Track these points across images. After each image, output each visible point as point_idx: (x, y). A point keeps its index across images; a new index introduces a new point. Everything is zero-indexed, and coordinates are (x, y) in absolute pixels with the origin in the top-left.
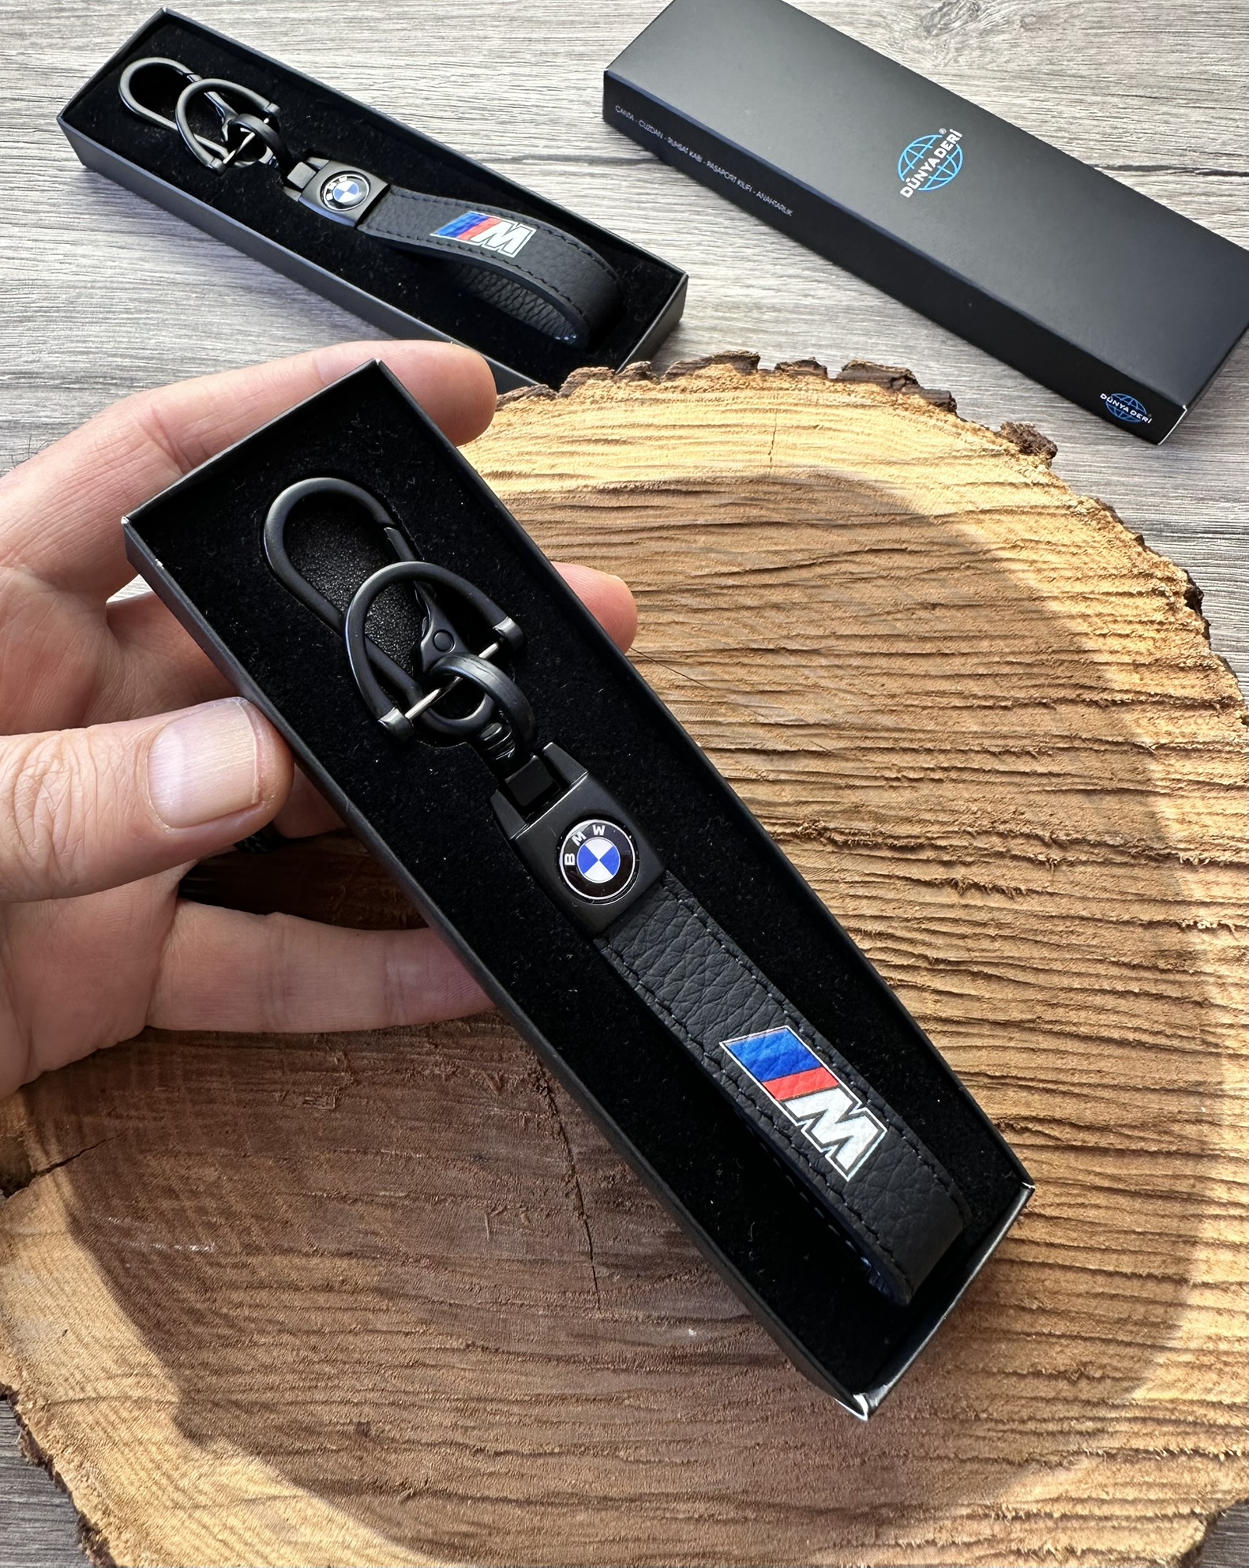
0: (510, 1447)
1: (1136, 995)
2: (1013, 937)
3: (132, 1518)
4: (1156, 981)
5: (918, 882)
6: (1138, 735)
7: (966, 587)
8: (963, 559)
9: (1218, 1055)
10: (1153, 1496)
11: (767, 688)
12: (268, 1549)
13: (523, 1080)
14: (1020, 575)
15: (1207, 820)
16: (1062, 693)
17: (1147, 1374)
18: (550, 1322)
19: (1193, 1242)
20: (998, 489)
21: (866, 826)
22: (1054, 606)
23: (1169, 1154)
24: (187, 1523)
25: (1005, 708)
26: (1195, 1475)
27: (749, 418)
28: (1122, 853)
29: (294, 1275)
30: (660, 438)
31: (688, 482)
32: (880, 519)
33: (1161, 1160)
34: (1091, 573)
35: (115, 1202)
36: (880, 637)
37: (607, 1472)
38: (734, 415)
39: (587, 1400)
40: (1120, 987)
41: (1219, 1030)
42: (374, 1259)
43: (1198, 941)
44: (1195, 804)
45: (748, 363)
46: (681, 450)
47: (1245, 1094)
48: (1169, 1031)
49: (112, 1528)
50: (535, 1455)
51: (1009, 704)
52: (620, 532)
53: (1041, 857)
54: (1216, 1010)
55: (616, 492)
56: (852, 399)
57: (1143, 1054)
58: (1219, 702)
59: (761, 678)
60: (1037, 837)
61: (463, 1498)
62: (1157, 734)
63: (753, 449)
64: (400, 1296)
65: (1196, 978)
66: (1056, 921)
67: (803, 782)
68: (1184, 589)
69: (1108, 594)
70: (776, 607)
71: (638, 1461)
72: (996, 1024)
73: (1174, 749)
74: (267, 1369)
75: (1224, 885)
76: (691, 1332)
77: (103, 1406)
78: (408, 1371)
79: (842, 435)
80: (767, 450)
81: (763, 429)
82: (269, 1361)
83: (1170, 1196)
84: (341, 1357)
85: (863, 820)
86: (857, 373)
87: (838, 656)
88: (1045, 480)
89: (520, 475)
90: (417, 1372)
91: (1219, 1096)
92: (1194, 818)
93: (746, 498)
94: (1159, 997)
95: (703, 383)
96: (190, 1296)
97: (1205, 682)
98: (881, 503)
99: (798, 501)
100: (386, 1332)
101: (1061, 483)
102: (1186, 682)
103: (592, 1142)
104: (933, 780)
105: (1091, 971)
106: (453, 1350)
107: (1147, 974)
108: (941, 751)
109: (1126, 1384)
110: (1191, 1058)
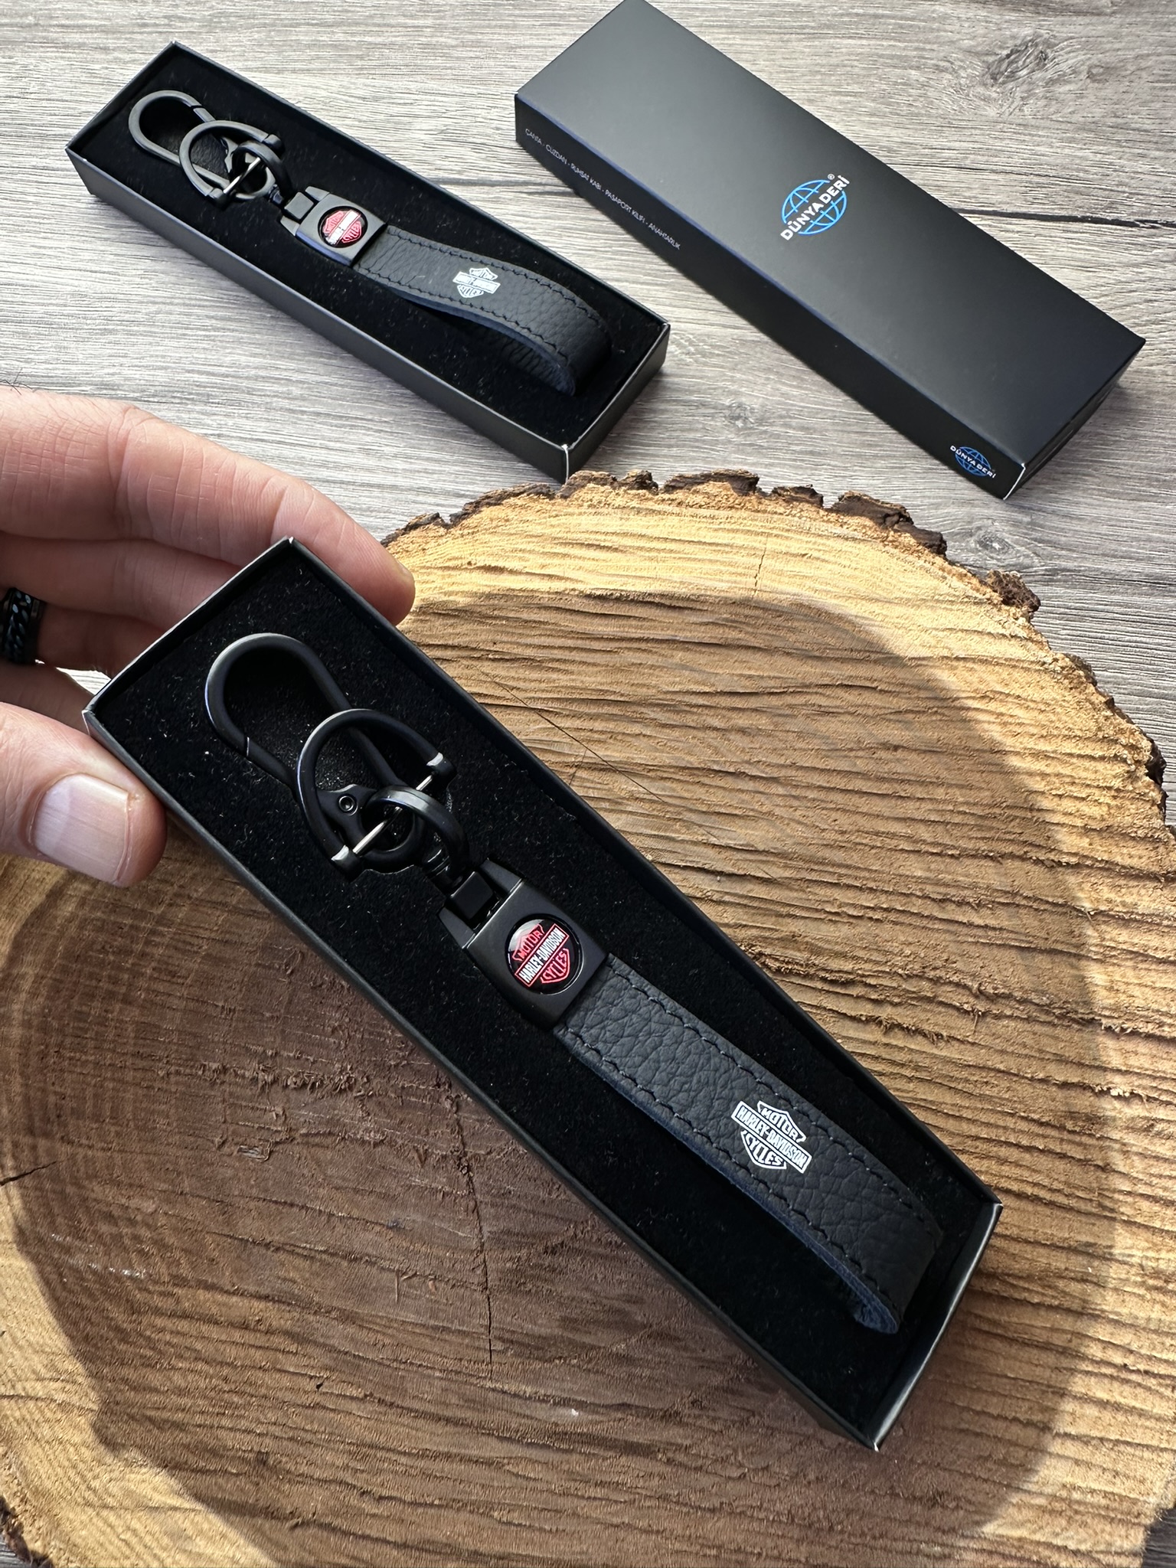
0: (394, 1494)
1: (1042, 1151)
2: (928, 1081)
3: (46, 1509)
4: (1062, 1140)
5: (845, 1015)
6: (1079, 899)
7: (931, 733)
8: (930, 704)
9: (1114, 1219)
11: (723, 810)
12: (164, 1555)
13: (444, 1157)
14: (986, 726)
15: (1136, 991)
16: (1010, 848)
17: (999, 1512)
18: (444, 1384)
19: (1062, 1393)
20: (976, 637)
21: (801, 956)
22: (1014, 761)
23: (1050, 1308)
24: (95, 1520)
25: (952, 856)
27: (740, 540)
28: (1048, 1013)
29: (214, 1310)
30: (651, 550)
31: (672, 597)
32: (855, 655)
33: (1042, 1312)
34: (1055, 732)
35: (60, 1220)
36: (839, 772)
37: (481, 1528)
38: (726, 534)
39: (470, 1460)
40: (1025, 1142)
41: (1116, 1196)
42: (289, 1304)
43: (1109, 1107)
44: (1125, 973)
45: (747, 484)
46: (669, 564)
47: (1134, 1260)
48: (1067, 1191)
49: (27, 1515)
50: (414, 1504)
51: (956, 852)
52: (601, 639)
53: (965, 1006)
54: (1116, 1176)
55: (601, 598)
56: (844, 531)
57: (1039, 1208)
58: (1164, 875)
59: (717, 799)
60: (965, 987)
61: (346, 1534)
62: (1098, 900)
63: (740, 570)
64: (309, 1342)
65: (1101, 1143)
66: (973, 1071)
67: (745, 906)
68: (1146, 759)
69: (1071, 755)
70: (742, 731)
71: (509, 1523)
73: (1113, 917)
74: (181, 1392)
75: (1143, 1056)
76: (574, 1413)
77: (31, 1404)
78: (309, 1411)
79: (830, 566)
80: (754, 572)
81: (753, 552)
82: (183, 1385)
83: (1046, 1347)
84: (249, 1390)
85: (799, 950)
86: (852, 505)
87: (796, 786)
88: (1023, 633)
89: (511, 572)
90: (319, 1414)
91: (1107, 1258)
92: (1122, 988)
93: (727, 620)
94: (1063, 1156)
95: (699, 499)
96: (119, 1315)
97: (1153, 854)
98: (859, 640)
99: (778, 627)
100: (294, 1374)
101: (1038, 638)
102: (1133, 852)
103: (502, 1225)
104: (871, 919)
105: (1001, 1123)
106: (352, 1398)
107: (1054, 1133)
108: (883, 892)
109: (977, 1518)
110: (1084, 1219)
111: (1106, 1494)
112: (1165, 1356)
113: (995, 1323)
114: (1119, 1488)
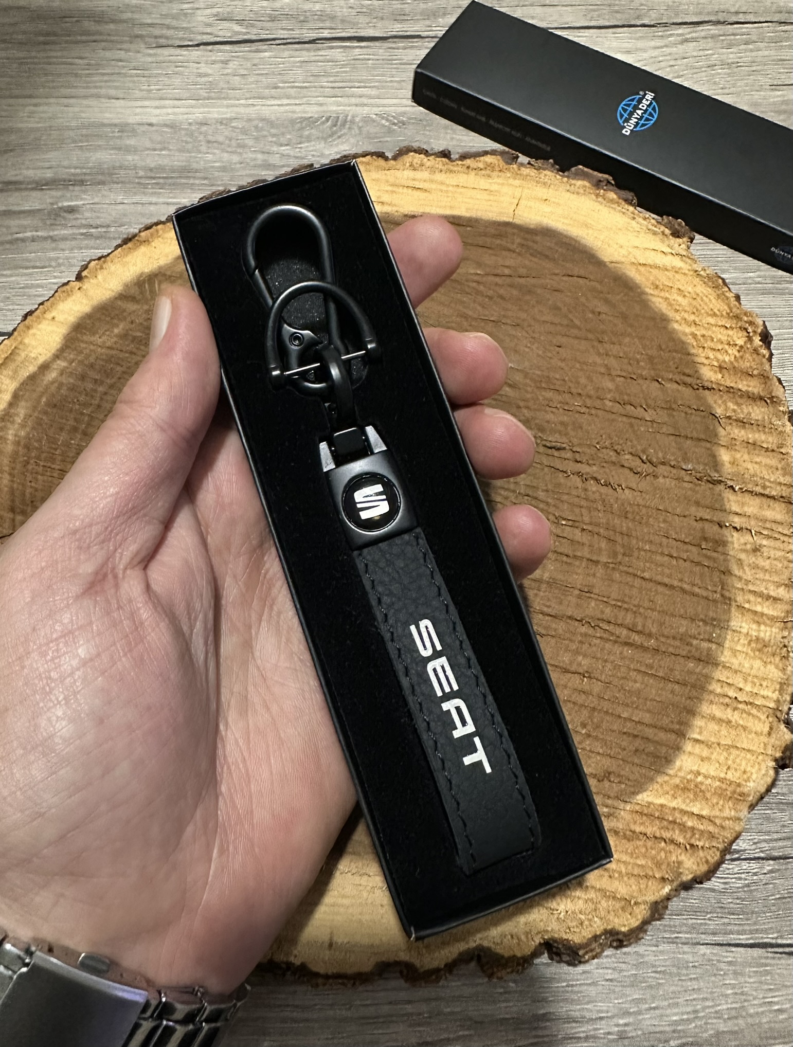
1: (685, 560)
2: (613, 513)
4: (699, 554)
5: (558, 470)
6: (714, 409)
10: (639, 862)
14: (658, 304)
15: (750, 466)
16: (672, 376)
17: (649, 787)
22: (676, 326)
25: (632, 379)
26: (668, 854)
27: (505, 189)
28: (692, 475)
30: (448, 191)
31: (460, 218)
34: (703, 311)
38: (496, 186)
40: (674, 554)
43: (730, 535)
44: (742, 456)
45: (512, 158)
46: (460, 200)
47: (742, 630)
48: (701, 584)
51: (635, 377)
53: (639, 470)
54: (734, 578)
56: (572, 189)
57: (682, 595)
60: (639, 456)
63: (504, 206)
65: (724, 557)
66: (641, 508)
68: (759, 331)
72: (591, 560)
73: (736, 420)
75: (753, 506)
79: (562, 207)
80: (513, 208)
81: (513, 196)
83: (683, 683)
88: (684, 253)
92: (741, 463)
93: (494, 234)
94: (698, 564)
97: (763, 385)
99: (527, 240)
101: (693, 257)
102: (751, 384)
104: (580, 413)
105: (658, 541)
107: (694, 549)
109: (632, 790)
110: (711, 603)
111: (722, 780)
112: (762, 693)
114: (730, 776)
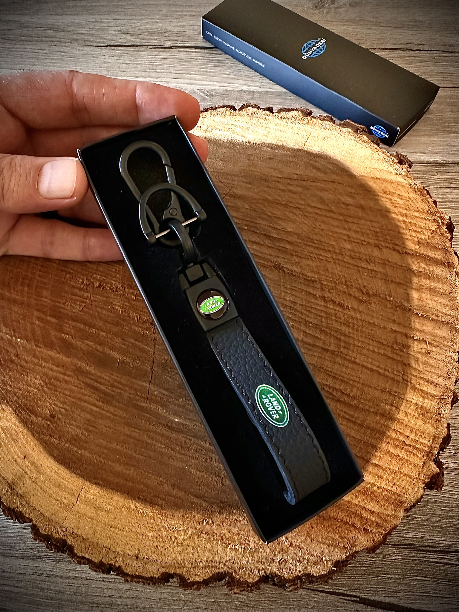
1: (382, 355)
2: (341, 322)
5: (310, 293)
7: (362, 201)
8: (363, 192)
11: (278, 216)
14: (385, 202)
15: (429, 302)
16: (387, 245)
19: (376, 448)
20: (386, 173)
21: (298, 270)
22: (394, 216)
23: (376, 414)
26: (350, 533)
28: (392, 304)
36: (324, 210)
44: (426, 296)
47: (413, 401)
48: (390, 371)
51: (365, 243)
53: (361, 298)
57: (378, 376)
58: (447, 263)
59: (276, 212)
60: (361, 290)
62: (419, 267)
65: (407, 355)
66: (359, 321)
67: (279, 250)
68: (446, 222)
69: (416, 217)
70: (291, 191)
72: (324, 349)
73: (424, 274)
76: (176, 420)
80: (304, 142)
85: (298, 268)
86: (346, 124)
87: (307, 212)
92: (425, 300)
94: (390, 358)
95: (289, 116)
97: (444, 255)
99: (310, 160)
101: (410, 176)
102: (437, 253)
104: (328, 261)
107: (389, 349)
108: (335, 253)
110: (395, 382)
111: (388, 491)
112: (421, 440)
113: (352, 416)
